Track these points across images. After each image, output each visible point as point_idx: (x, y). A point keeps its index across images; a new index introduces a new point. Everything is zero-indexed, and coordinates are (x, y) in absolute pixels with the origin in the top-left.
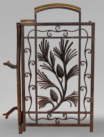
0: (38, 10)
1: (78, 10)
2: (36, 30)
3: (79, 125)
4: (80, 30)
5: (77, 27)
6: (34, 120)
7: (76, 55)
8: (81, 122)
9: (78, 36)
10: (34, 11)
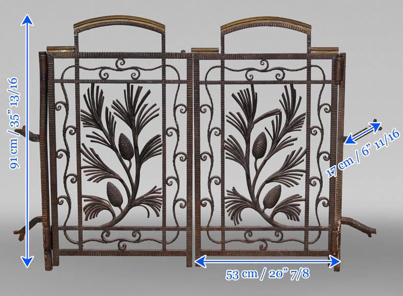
0: (80, 27)
1: (159, 28)
2: (77, 67)
3: (164, 253)
4: (164, 66)
5: (159, 62)
6: (74, 243)
7: (158, 115)
8: (169, 247)
9: (160, 78)
10: (72, 30)
